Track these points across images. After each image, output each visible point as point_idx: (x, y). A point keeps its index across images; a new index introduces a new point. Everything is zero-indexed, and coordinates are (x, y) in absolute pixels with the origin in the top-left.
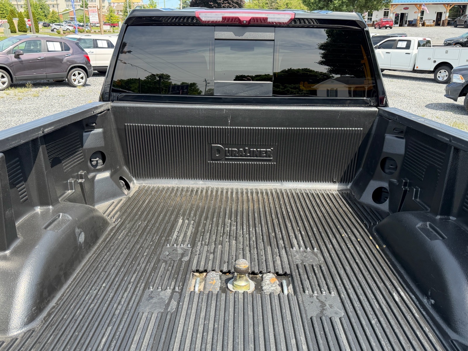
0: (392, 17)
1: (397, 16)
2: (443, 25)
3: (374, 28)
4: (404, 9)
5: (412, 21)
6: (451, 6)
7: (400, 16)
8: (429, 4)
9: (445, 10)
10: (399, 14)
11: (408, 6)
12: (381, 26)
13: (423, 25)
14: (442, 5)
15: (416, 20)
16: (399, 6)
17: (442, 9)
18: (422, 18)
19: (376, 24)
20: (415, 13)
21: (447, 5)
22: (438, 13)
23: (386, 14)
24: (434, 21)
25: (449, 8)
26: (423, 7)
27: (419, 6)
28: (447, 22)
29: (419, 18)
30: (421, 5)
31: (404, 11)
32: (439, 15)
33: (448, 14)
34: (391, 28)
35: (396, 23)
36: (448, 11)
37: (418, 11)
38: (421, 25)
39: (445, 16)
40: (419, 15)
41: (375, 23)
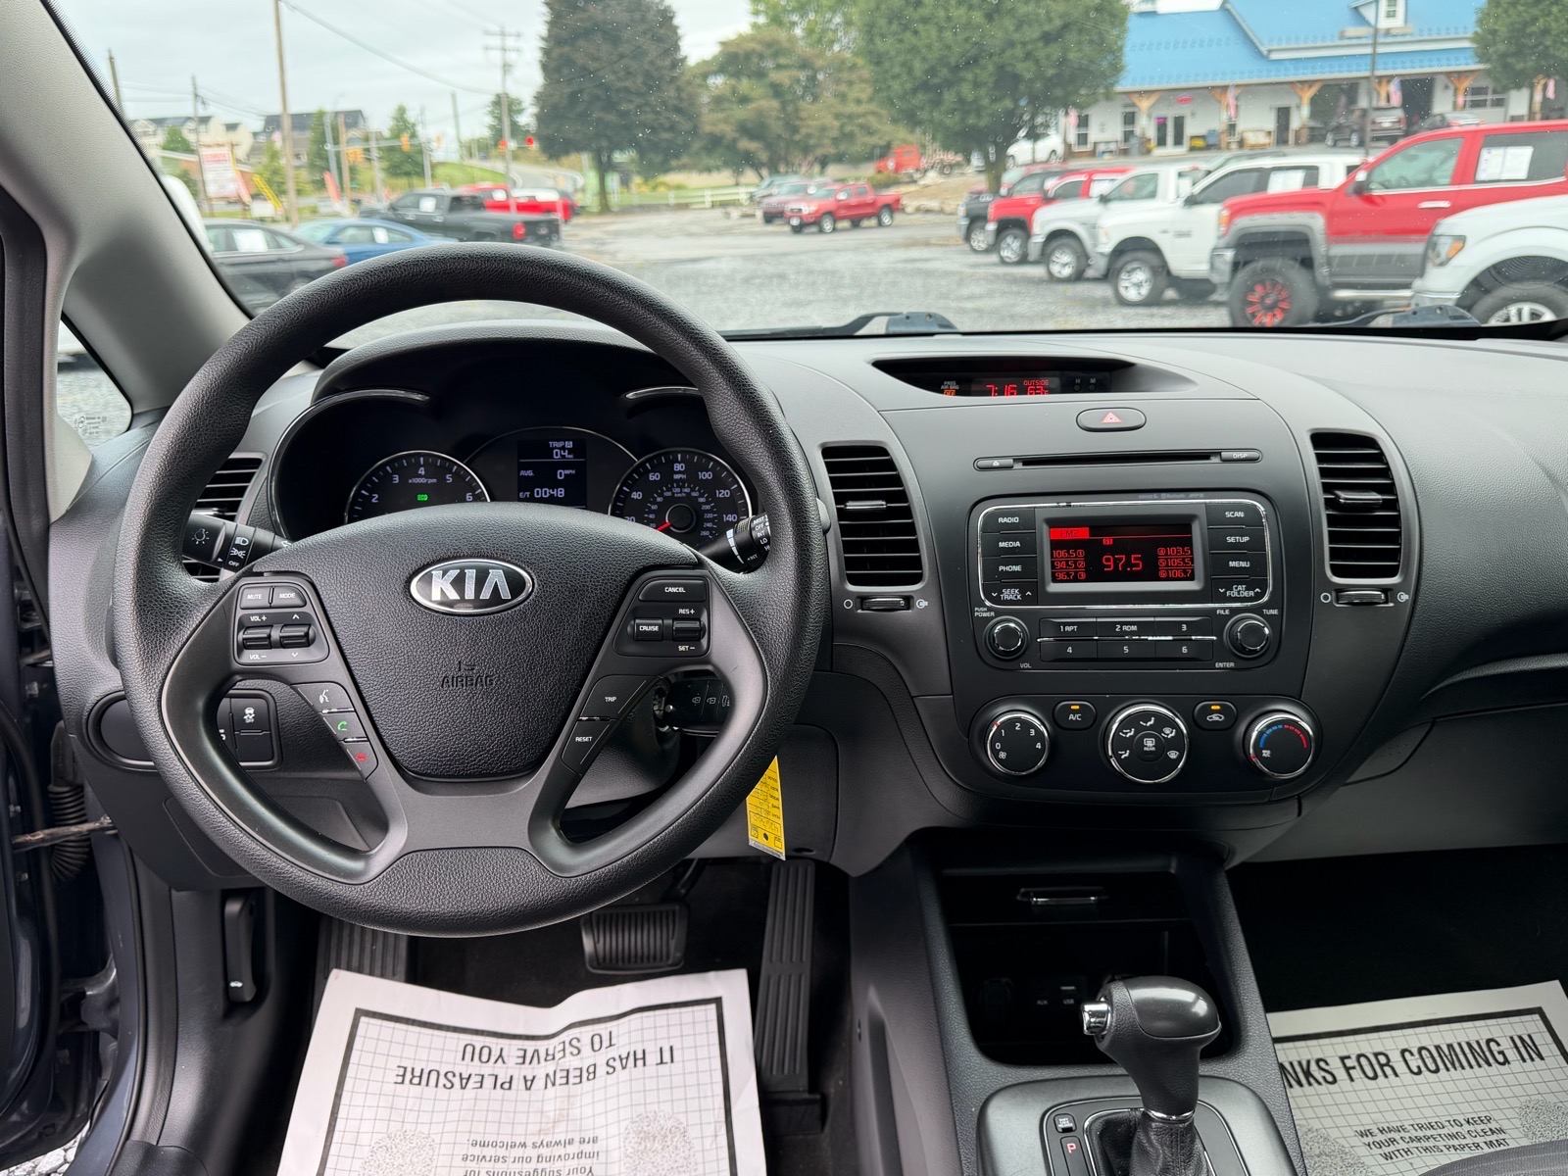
0: (1146, 126)
1: (1162, 126)
2: (1297, 143)
4: (1178, 100)
5: (1207, 135)
6: (1310, 86)
7: (1170, 123)
8: (1247, 85)
9: (1297, 100)
10: (1166, 120)
11: (1189, 92)
14: (1287, 86)
15: (1217, 133)
17: (1291, 100)
18: (1232, 127)
21: (1300, 86)
22: (1279, 110)
24: (1269, 133)
25: (1308, 94)
27: (1219, 91)
28: (1305, 134)
29: (1224, 127)
30: (1226, 87)
31: (1180, 111)
32: (1283, 114)
33: (1305, 111)
35: (1162, 142)
36: (1306, 102)
37: (1218, 106)
38: (1234, 146)
39: (1300, 118)
40: (1225, 117)
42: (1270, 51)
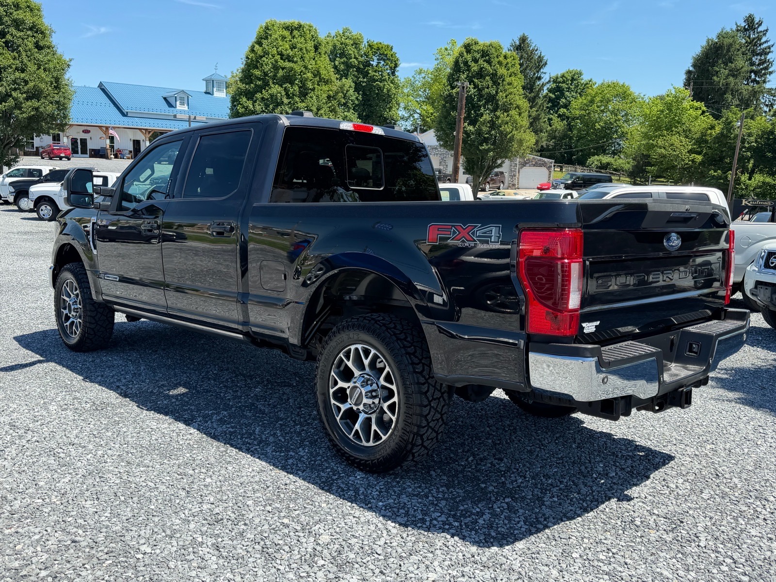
0: (65, 141)
1: (74, 142)
3: (40, 157)
4: (83, 131)
5: (99, 150)
6: (150, 132)
7: (79, 141)
8: (119, 128)
9: (144, 138)
10: (76, 139)
11: (89, 128)
12: (52, 156)
13: (116, 157)
14: (138, 130)
15: (104, 149)
16: (74, 127)
17: (140, 136)
18: (112, 147)
19: (43, 152)
20: (100, 138)
21: (144, 131)
22: (134, 141)
23: (56, 138)
24: (131, 152)
25: (148, 136)
26: (111, 131)
27: (104, 129)
29: (108, 147)
30: (107, 128)
31: (84, 136)
32: (137, 143)
33: (148, 143)
34: (69, 159)
35: (75, 151)
36: (148, 139)
37: (104, 136)
38: (112, 156)
39: (145, 146)
40: (108, 141)
41: (41, 150)
42: (127, 113)
